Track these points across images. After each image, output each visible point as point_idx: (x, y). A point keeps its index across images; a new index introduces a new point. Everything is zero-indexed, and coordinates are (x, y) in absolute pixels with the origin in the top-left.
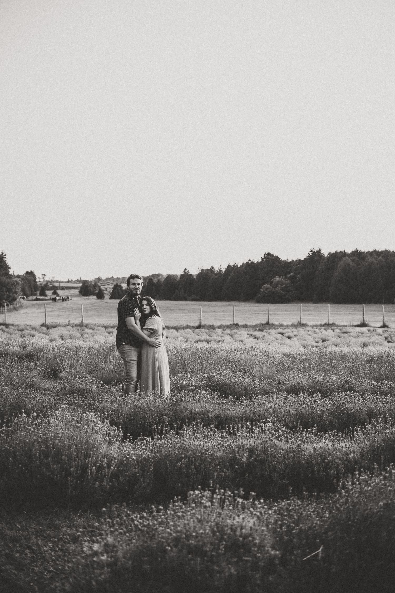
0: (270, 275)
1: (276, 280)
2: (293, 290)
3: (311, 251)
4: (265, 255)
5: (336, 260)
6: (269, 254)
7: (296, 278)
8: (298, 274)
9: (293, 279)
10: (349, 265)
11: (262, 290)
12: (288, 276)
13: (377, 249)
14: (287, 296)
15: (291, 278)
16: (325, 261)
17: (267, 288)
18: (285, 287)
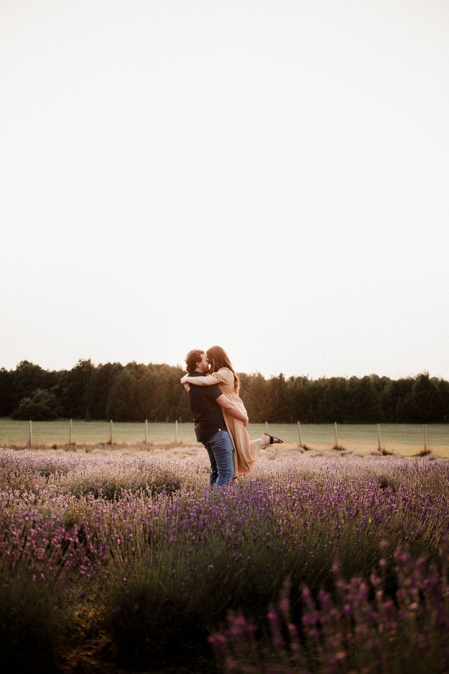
0: (29, 387)
1: (38, 393)
2: (58, 405)
3: (80, 361)
4: (21, 363)
5: (111, 372)
6: (26, 362)
7: (61, 392)
8: (65, 387)
9: (58, 392)
10: (129, 379)
11: (21, 404)
12: (53, 388)
13: (153, 363)
14: (52, 413)
15: (56, 391)
16: (97, 373)
17: (27, 403)
18: (49, 402)
